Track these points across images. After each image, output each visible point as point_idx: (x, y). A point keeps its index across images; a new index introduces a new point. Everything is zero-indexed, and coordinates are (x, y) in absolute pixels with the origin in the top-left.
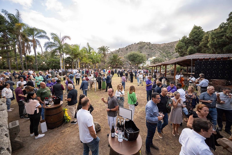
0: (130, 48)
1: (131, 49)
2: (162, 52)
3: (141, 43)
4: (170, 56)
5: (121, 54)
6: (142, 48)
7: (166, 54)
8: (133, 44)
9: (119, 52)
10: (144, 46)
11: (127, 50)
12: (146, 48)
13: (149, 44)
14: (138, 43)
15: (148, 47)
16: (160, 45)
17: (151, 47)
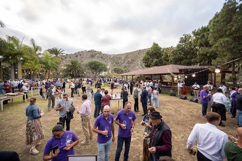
0: (80, 55)
1: (82, 56)
2: (112, 62)
3: (92, 51)
4: (120, 66)
5: (69, 60)
6: (93, 56)
7: (116, 64)
8: (84, 51)
9: (66, 58)
10: (96, 54)
11: (76, 57)
12: (98, 57)
13: (100, 53)
14: (89, 51)
15: (100, 56)
16: (110, 55)
17: (102, 56)
